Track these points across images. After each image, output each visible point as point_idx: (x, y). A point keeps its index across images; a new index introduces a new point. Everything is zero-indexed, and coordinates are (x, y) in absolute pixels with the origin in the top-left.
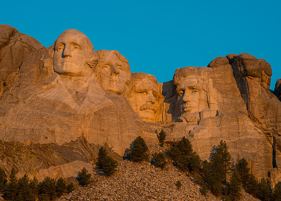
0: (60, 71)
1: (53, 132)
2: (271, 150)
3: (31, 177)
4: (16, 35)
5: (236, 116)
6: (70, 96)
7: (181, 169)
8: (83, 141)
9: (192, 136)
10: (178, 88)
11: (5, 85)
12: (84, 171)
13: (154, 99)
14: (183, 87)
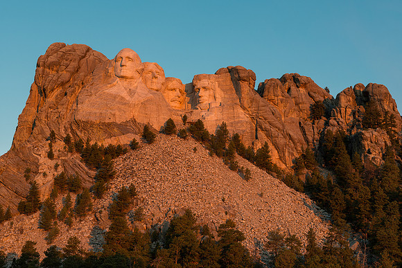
0: (119, 75)
1: (114, 115)
2: (255, 128)
3: (100, 144)
4: (90, 51)
5: (233, 106)
6: (125, 92)
7: (197, 140)
8: (134, 121)
9: (204, 118)
10: (196, 87)
11: (83, 84)
12: (134, 140)
13: (180, 94)
14: (199, 87)
